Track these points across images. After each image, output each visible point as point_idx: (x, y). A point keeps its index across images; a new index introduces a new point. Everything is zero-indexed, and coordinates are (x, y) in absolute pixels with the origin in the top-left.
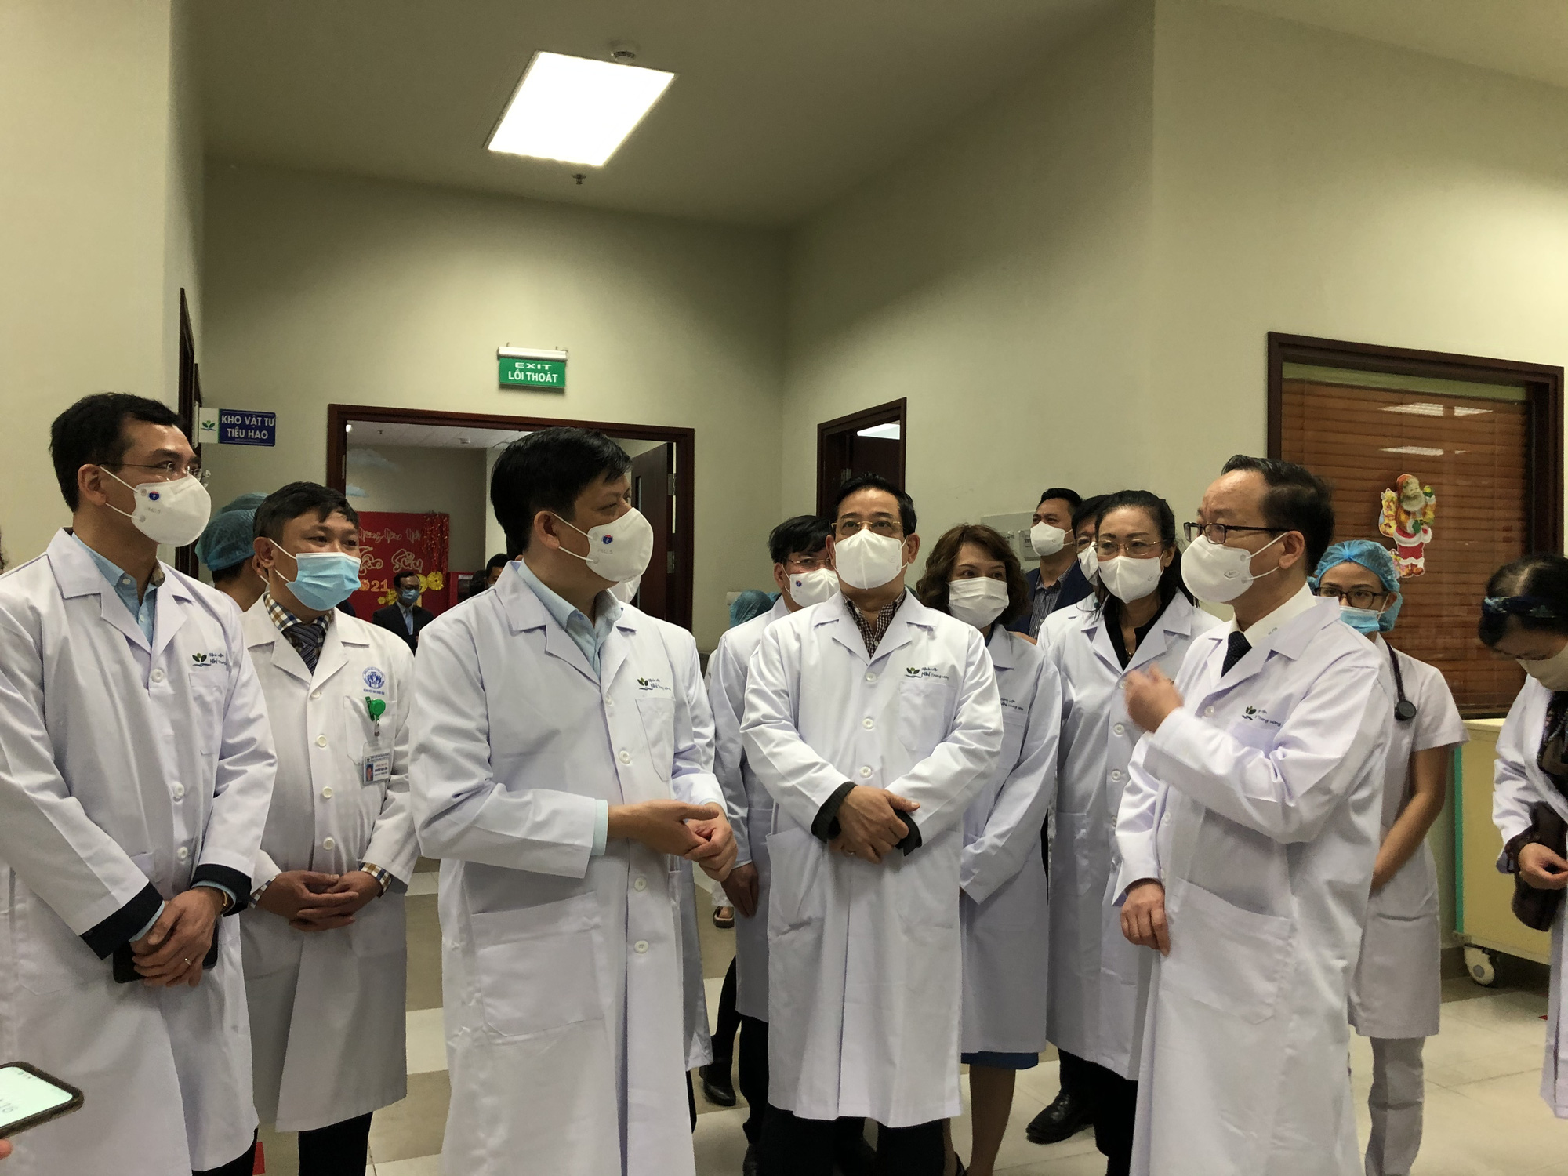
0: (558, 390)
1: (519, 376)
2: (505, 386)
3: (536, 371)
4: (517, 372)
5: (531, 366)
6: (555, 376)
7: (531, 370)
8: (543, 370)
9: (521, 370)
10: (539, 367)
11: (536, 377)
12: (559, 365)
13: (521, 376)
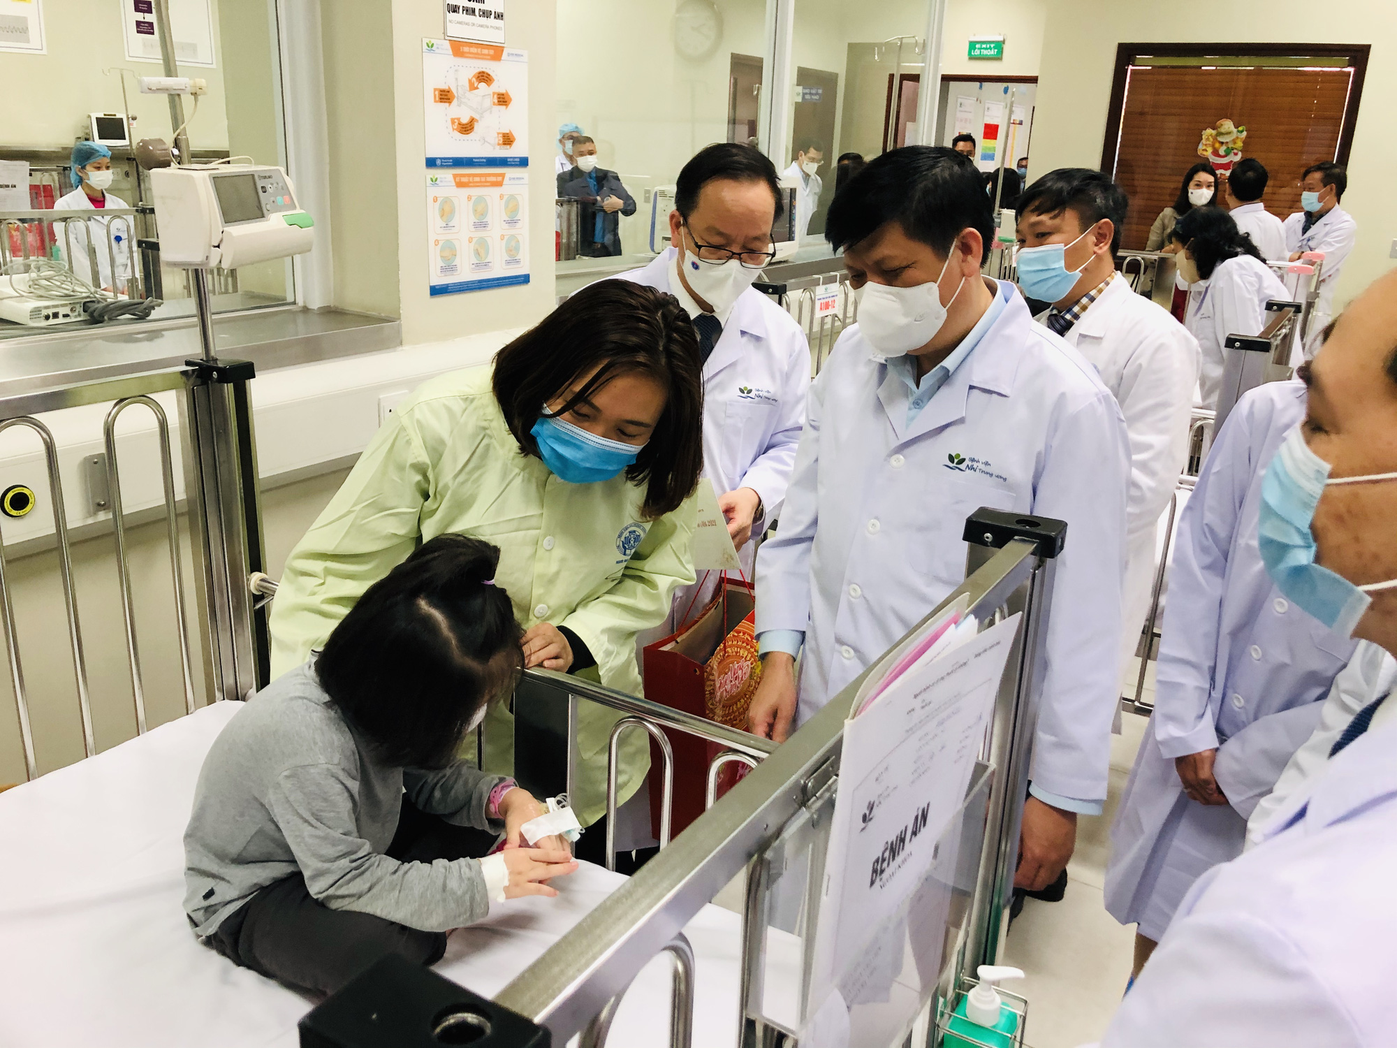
0: (998, 58)
1: (977, 52)
2: (972, 58)
3: (986, 49)
4: (976, 50)
5: (984, 46)
6: (996, 50)
7: (984, 48)
8: (990, 48)
9: (979, 49)
10: (988, 46)
11: (985, 52)
12: (1000, 45)
13: (978, 53)
